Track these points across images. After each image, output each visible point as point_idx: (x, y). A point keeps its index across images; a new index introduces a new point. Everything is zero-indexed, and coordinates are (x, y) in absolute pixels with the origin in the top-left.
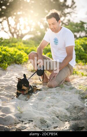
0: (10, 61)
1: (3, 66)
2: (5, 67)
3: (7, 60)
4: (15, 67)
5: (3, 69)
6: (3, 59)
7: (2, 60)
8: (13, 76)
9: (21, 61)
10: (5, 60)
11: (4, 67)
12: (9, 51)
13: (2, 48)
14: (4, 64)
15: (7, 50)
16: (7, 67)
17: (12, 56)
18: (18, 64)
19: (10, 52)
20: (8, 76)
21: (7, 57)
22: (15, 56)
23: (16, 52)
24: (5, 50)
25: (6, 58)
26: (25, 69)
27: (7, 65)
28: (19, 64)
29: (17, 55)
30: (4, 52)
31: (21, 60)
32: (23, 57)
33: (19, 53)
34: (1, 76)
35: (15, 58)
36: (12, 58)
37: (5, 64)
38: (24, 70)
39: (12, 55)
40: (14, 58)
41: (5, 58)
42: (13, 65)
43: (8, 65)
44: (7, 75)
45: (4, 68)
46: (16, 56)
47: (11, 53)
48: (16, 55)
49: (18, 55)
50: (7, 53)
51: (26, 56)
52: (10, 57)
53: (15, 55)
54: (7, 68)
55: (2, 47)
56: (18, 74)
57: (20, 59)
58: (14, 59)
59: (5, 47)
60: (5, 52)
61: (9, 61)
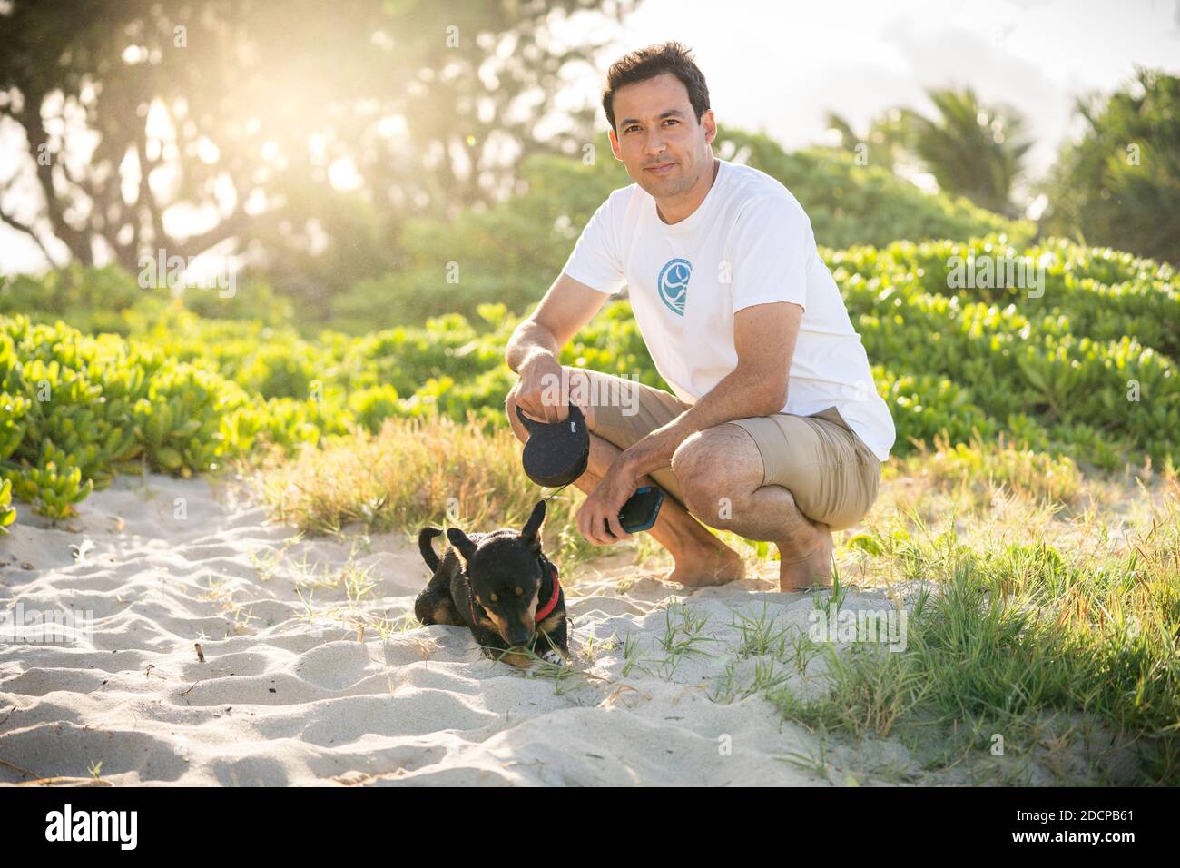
0: (101, 443)
1: (42, 486)
2: (58, 494)
3: (73, 438)
4: (149, 495)
5: (43, 513)
6: (35, 434)
7: (27, 440)
8: (146, 566)
9: (195, 442)
10: (59, 442)
11: (50, 493)
12: (87, 363)
13: (17, 340)
14: (51, 466)
15: (66, 349)
16: (77, 499)
17: (116, 404)
18: (176, 474)
19: (97, 369)
20: (95, 569)
21: (72, 409)
22: (142, 406)
23: (150, 369)
24: (51, 356)
25: (68, 423)
26: (240, 513)
27: (76, 475)
28: (187, 473)
29: (159, 392)
30: (38, 365)
31: (197, 433)
32: (216, 408)
33: (181, 380)
34: (35, 577)
35: (146, 419)
36: (116, 424)
37: (59, 472)
38: (230, 518)
39: (113, 392)
40: (133, 421)
41: (55, 419)
42: (133, 481)
43: (84, 478)
44: (82, 561)
45: (51, 509)
46: (154, 404)
47: (110, 376)
48: (152, 395)
49: (171, 394)
50: (70, 375)
51: (242, 404)
52: (103, 413)
53: (146, 397)
54: (81, 507)
55: (16, 330)
56: (188, 556)
57: (193, 424)
58: (137, 430)
59: (49, 333)
60: (54, 366)
61: (91, 451)
